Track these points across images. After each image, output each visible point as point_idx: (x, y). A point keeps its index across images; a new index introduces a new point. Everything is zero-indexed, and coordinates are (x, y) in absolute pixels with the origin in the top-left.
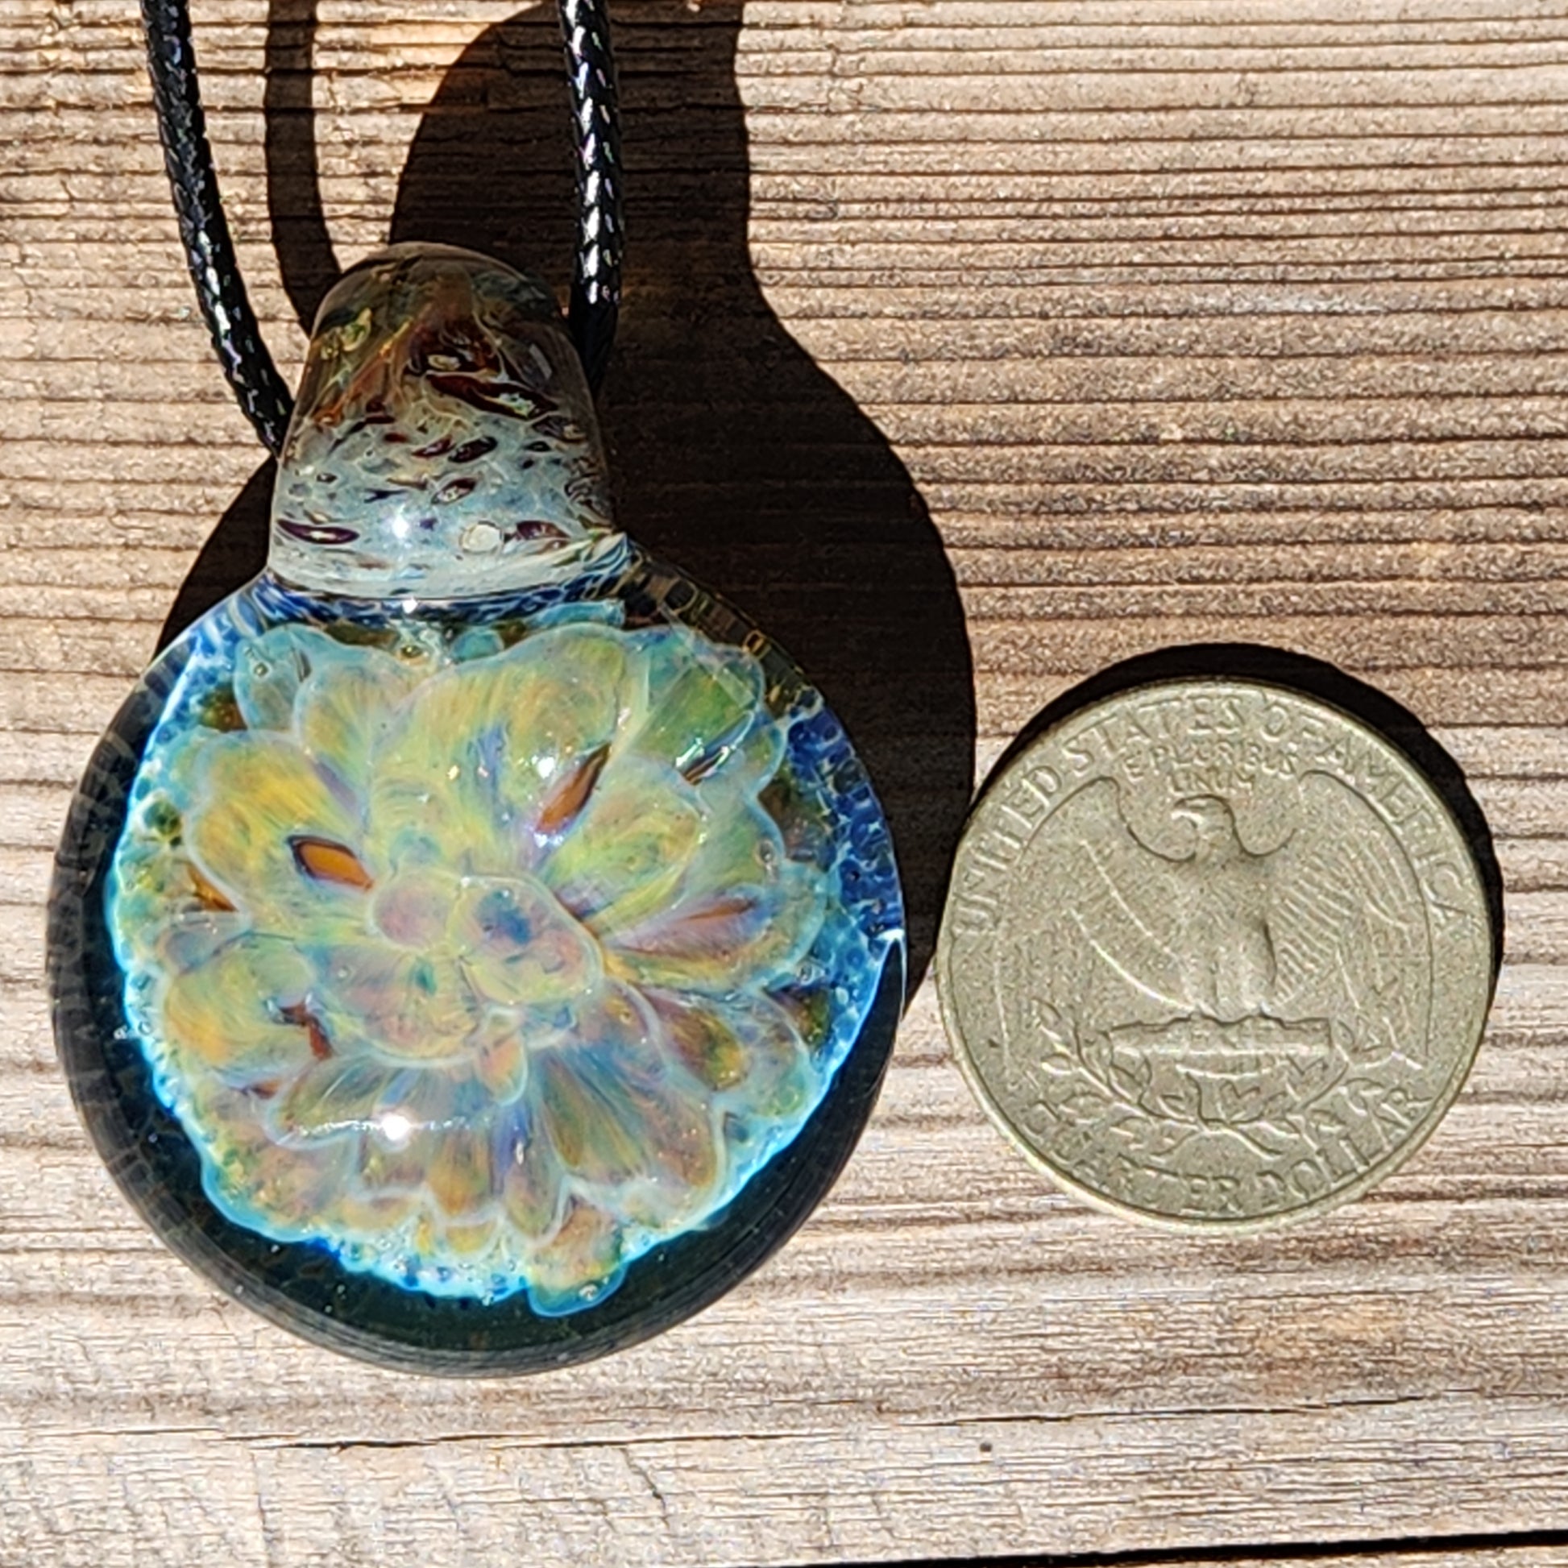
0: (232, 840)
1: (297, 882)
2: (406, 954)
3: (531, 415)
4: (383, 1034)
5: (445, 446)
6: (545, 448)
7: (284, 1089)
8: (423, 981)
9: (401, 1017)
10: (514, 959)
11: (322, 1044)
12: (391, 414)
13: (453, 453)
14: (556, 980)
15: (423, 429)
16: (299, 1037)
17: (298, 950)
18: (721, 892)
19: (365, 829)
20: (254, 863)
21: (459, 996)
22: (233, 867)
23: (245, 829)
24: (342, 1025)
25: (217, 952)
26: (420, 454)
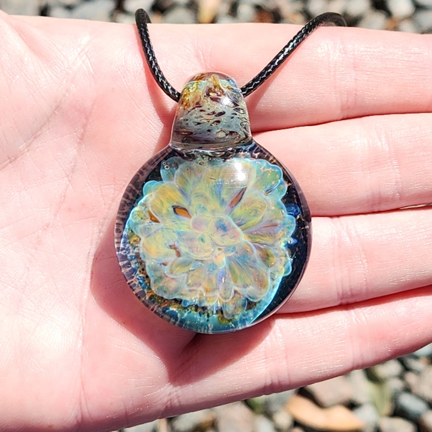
0: (159, 206)
1: (174, 216)
2: (199, 234)
3: (233, 107)
4: (193, 252)
5: (214, 113)
6: (236, 114)
7: (170, 264)
8: (202, 240)
9: (197, 248)
10: (224, 235)
11: (179, 254)
12: (201, 105)
13: (215, 115)
14: (233, 240)
15: (209, 109)
16: (173, 252)
17: (174, 232)
18: (271, 221)
19: (190, 204)
20: (164, 211)
21: (210, 244)
22: (160, 213)
23: (162, 203)
24: (183, 249)
25: (155, 232)
26: (208, 114)
